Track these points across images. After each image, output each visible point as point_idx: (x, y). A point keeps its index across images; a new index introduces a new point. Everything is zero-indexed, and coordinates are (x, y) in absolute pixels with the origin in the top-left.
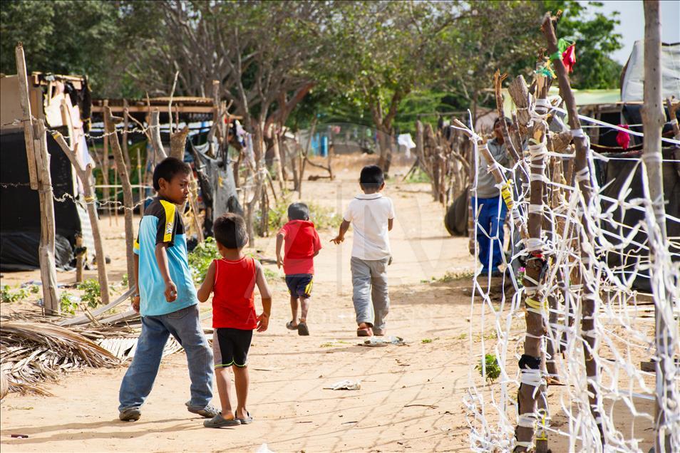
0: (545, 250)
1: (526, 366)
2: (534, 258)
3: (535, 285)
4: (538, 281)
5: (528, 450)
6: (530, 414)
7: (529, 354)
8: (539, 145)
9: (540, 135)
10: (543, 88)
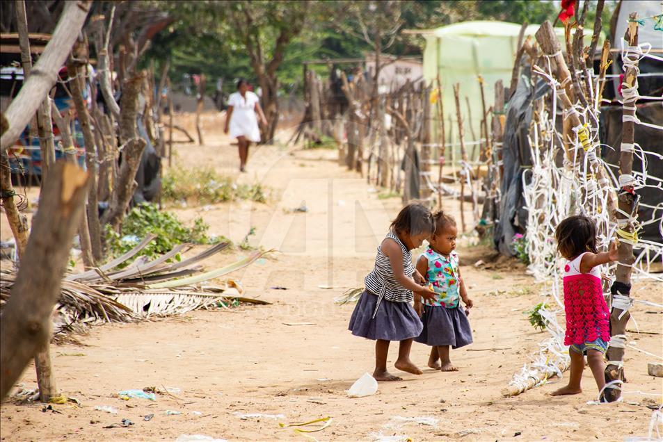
0: (636, 186)
1: (618, 292)
2: (625, 192)
3: (626, 218)
4: (630, 214)
5: (619, 368)
6: (621, 336)
7: (620, 281)
8: (631, 88)
9: (632, 79)
10: (635, 37)
